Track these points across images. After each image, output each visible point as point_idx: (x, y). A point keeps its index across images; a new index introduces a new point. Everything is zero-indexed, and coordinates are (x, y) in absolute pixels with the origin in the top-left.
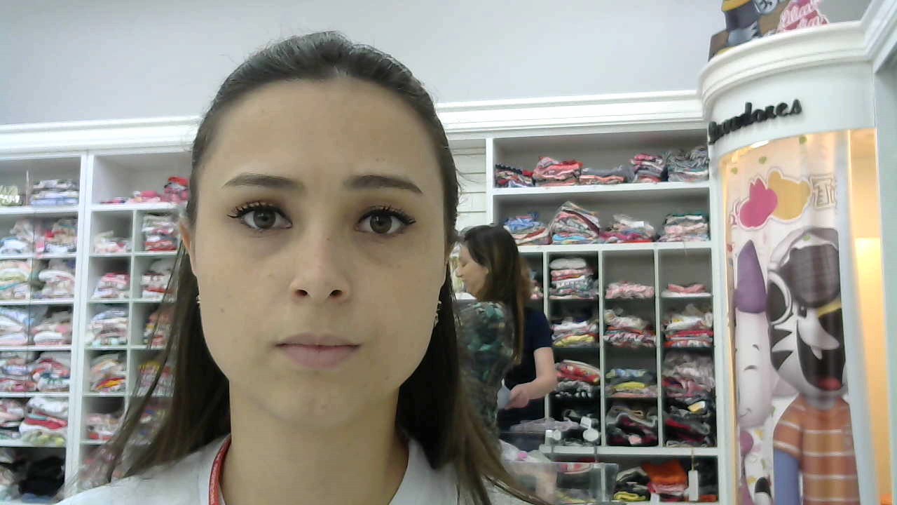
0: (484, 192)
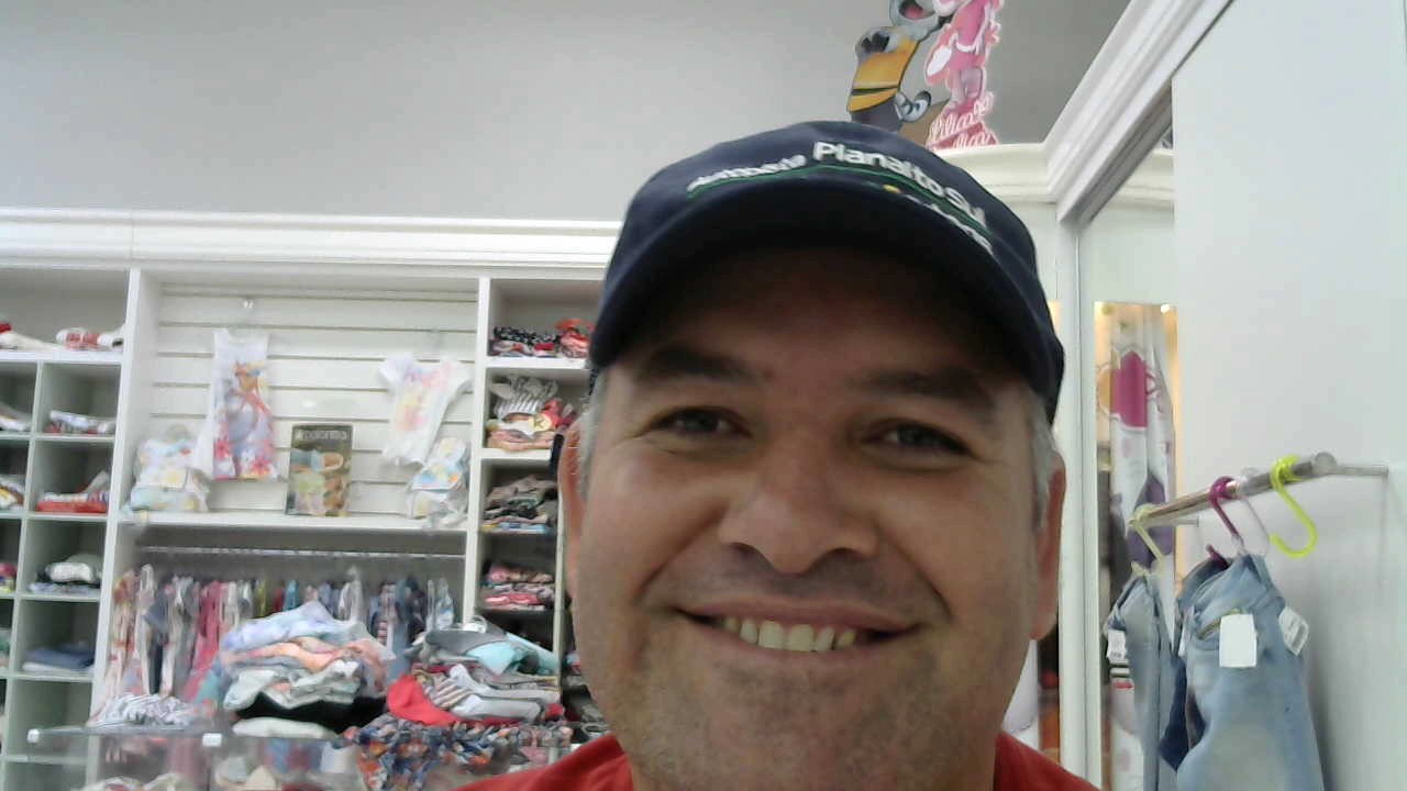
0: (473, 362)
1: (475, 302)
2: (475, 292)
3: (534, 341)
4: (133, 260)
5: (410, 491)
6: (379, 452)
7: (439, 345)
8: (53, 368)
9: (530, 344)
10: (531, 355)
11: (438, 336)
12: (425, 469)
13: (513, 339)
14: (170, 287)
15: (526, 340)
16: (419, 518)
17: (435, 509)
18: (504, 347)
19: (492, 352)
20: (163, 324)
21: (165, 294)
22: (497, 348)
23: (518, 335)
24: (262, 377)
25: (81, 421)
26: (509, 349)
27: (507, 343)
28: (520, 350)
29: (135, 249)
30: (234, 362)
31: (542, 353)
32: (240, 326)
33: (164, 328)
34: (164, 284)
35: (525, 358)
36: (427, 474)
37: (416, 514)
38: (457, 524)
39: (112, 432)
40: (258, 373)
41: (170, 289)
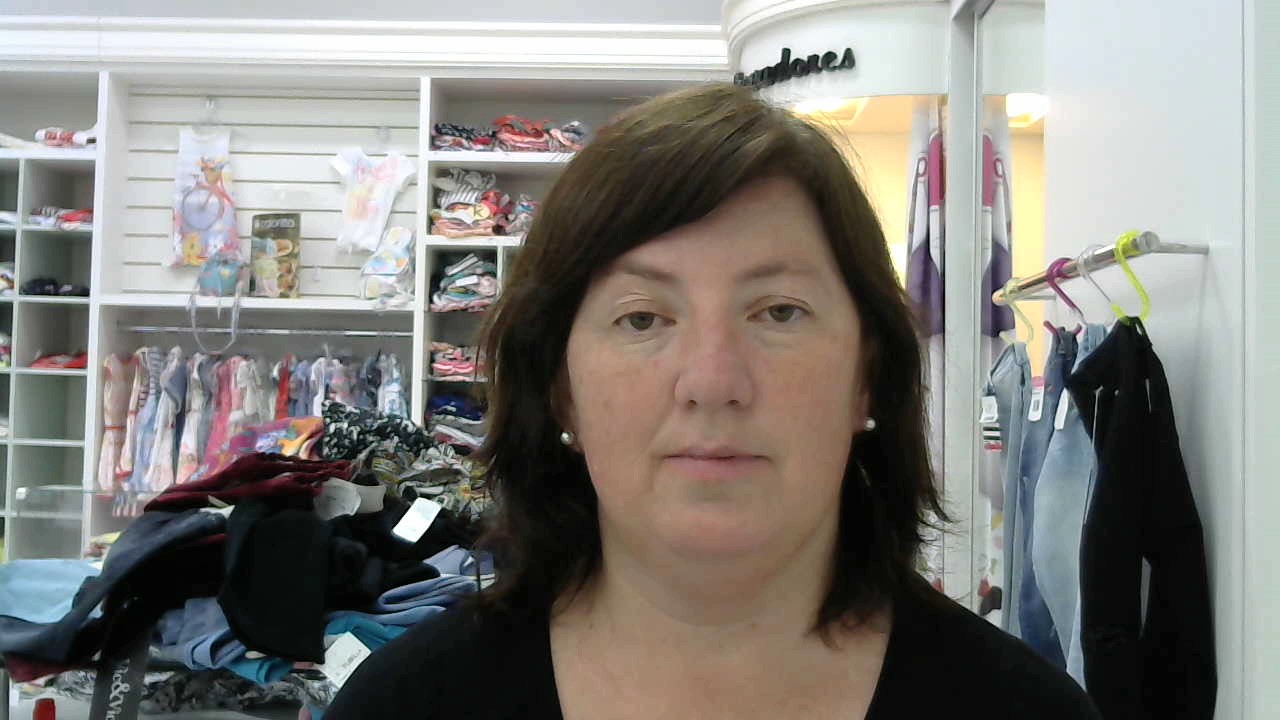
0: (416, 156)
1: (418, 100)
2: (418, 91)
3: (472, 137)
4: (102, 63)
5: (363, 275)
6: (335, 239)
7: (387, 140)
8: (36, 165)
9: (467, 138)
10: (469, 149)
11: (385, 131)
12: (376, 255)
13: (453, 135)
14: (138, 89)
15: (465, 135)
16: (371, 299)
17: (385, 291)
18: (445, 141)
19: (434, 146)
20: (132, 123)
21: (134, 95)
22: (438, 143)
23: (458, 130)
24: (225, 171)
26: (447, 144)
27: (447, 138)
28: (461, 145)
29: (102, 54)
30: (198, 158)
31: (481, 147)
32: (204, 124)
33: (134, 126)
34: (133, 86)
35: (464, 152)
36: (378, 259)
37: (368, 295)
38: (404, 304)
40: (222, 167)
41: (135, 91)
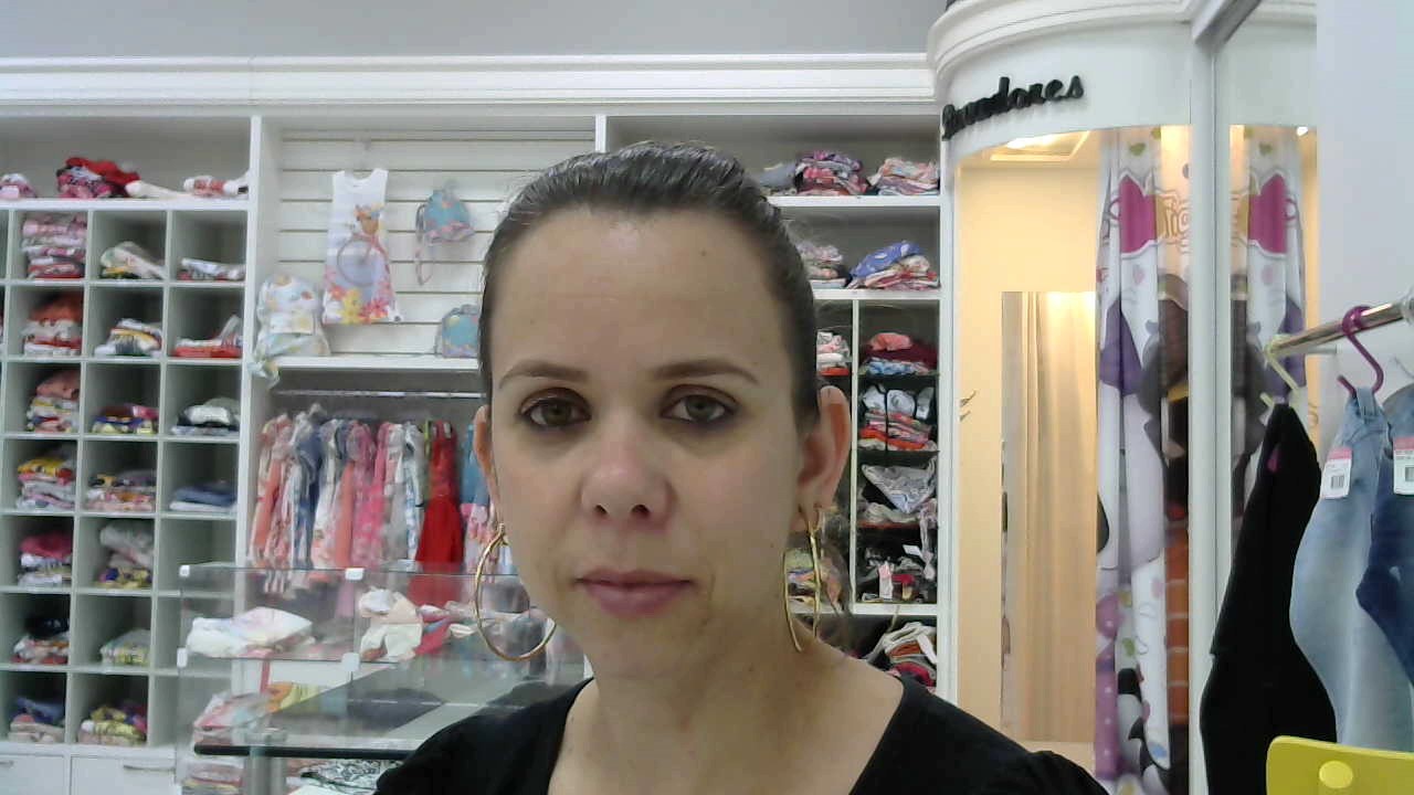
1: (592, 140)
2: (594, 131)
4: (255, 106)
8: (183, 217)
14: (290, 132)
20: (283, 170)
21: (286, 140)
24: (382, 220)
25: (211, 268)
29: (255, 95)
30: (354, 206)
32: (357, 170)
33: (286, 173)
34: (286, 130)
39: (242, 279)
40: (378, 215)
41: (290, 135)
